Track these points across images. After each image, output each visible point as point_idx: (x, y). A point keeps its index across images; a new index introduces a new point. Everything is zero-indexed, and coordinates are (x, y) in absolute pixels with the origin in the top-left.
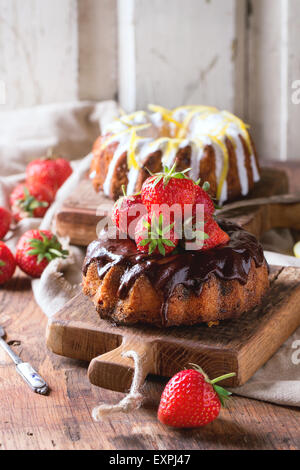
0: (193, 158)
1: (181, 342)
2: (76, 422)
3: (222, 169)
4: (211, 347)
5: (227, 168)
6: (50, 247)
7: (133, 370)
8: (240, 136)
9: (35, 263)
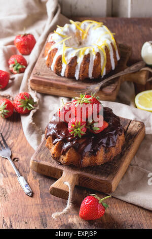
0: (91, 59)
1: (88, 175)
2: (45, 215)
3: (104, 63)
4: (101, 178)
5: (106, 62)
6: (29, 102)
7: (68, 193)
8: (111, 44)
9: (22, 110)
